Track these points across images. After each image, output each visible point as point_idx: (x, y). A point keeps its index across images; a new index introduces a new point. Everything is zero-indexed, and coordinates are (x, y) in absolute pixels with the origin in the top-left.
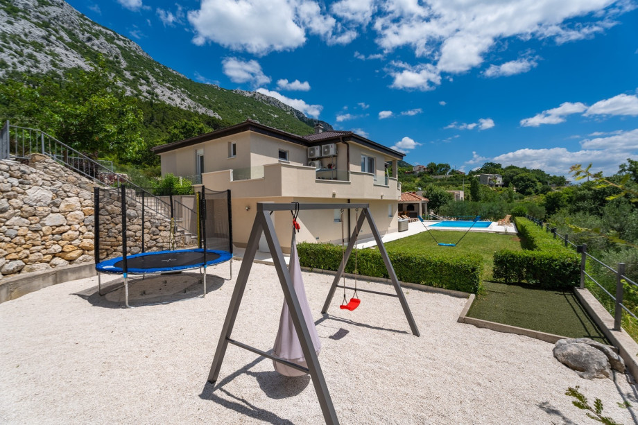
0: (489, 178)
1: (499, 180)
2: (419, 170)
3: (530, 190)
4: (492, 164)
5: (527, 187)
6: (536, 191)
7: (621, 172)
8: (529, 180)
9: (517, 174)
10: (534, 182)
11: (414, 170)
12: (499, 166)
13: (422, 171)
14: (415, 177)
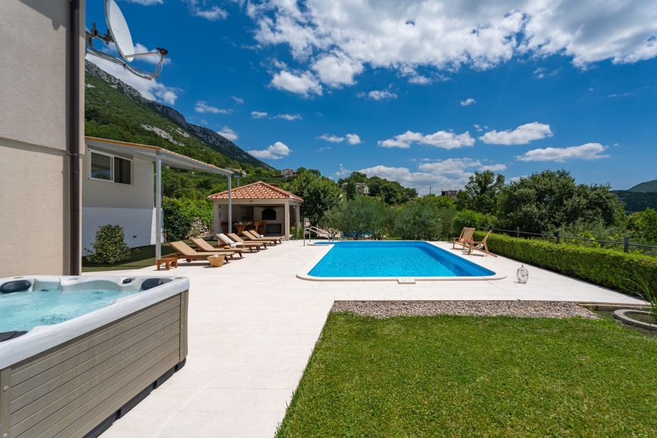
0: (357, 186)
1: (366, 190)
2: (288, 174)
3: (393, 199)
4: (358, 173)
5: (390, 196)
6: (398, 201)
7: (470, 183)
8: (391, 190)
9: (381, 184)
10: (395, 192)
11: (282, 174)
12: (364, 176)
13: (291, 175)
14: (283, 182)
